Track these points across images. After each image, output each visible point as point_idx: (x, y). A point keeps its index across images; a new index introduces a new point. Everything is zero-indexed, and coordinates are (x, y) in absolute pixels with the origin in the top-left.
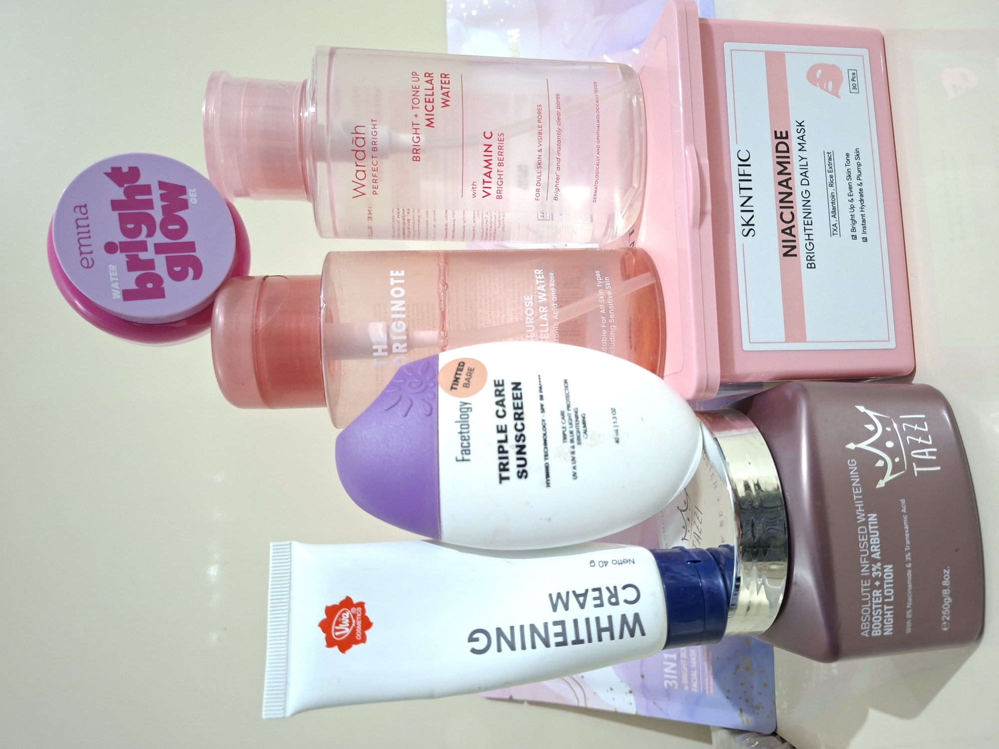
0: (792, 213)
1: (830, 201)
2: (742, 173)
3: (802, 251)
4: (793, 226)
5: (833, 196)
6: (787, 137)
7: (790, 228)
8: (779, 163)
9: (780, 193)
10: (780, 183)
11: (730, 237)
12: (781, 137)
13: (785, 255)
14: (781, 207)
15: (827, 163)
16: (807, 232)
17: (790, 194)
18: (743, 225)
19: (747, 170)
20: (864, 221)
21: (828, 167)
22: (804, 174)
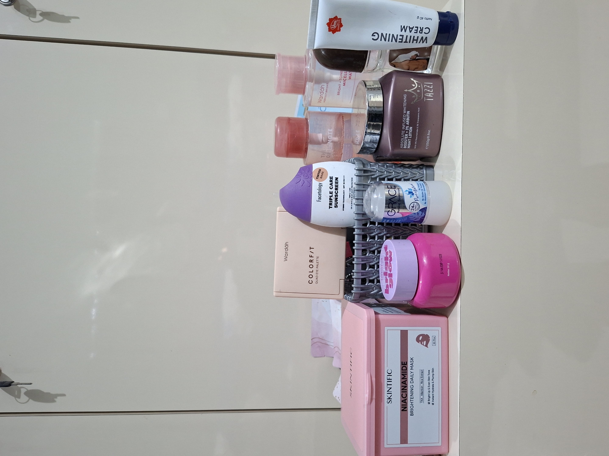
0: (406, 394)
1: (421, 389)
2: (388, 378)
3: (409, 409)
7: (405, 400)
8: (402, 374)
9: (402, 386)
10: (402, 382)
11: (382, 403)
12: (404, 364)
13: (403, 410)
14: (402, 392)
15: (421, 374)
17: (406, 387)
20: (433, 397)
22: (412, 379)
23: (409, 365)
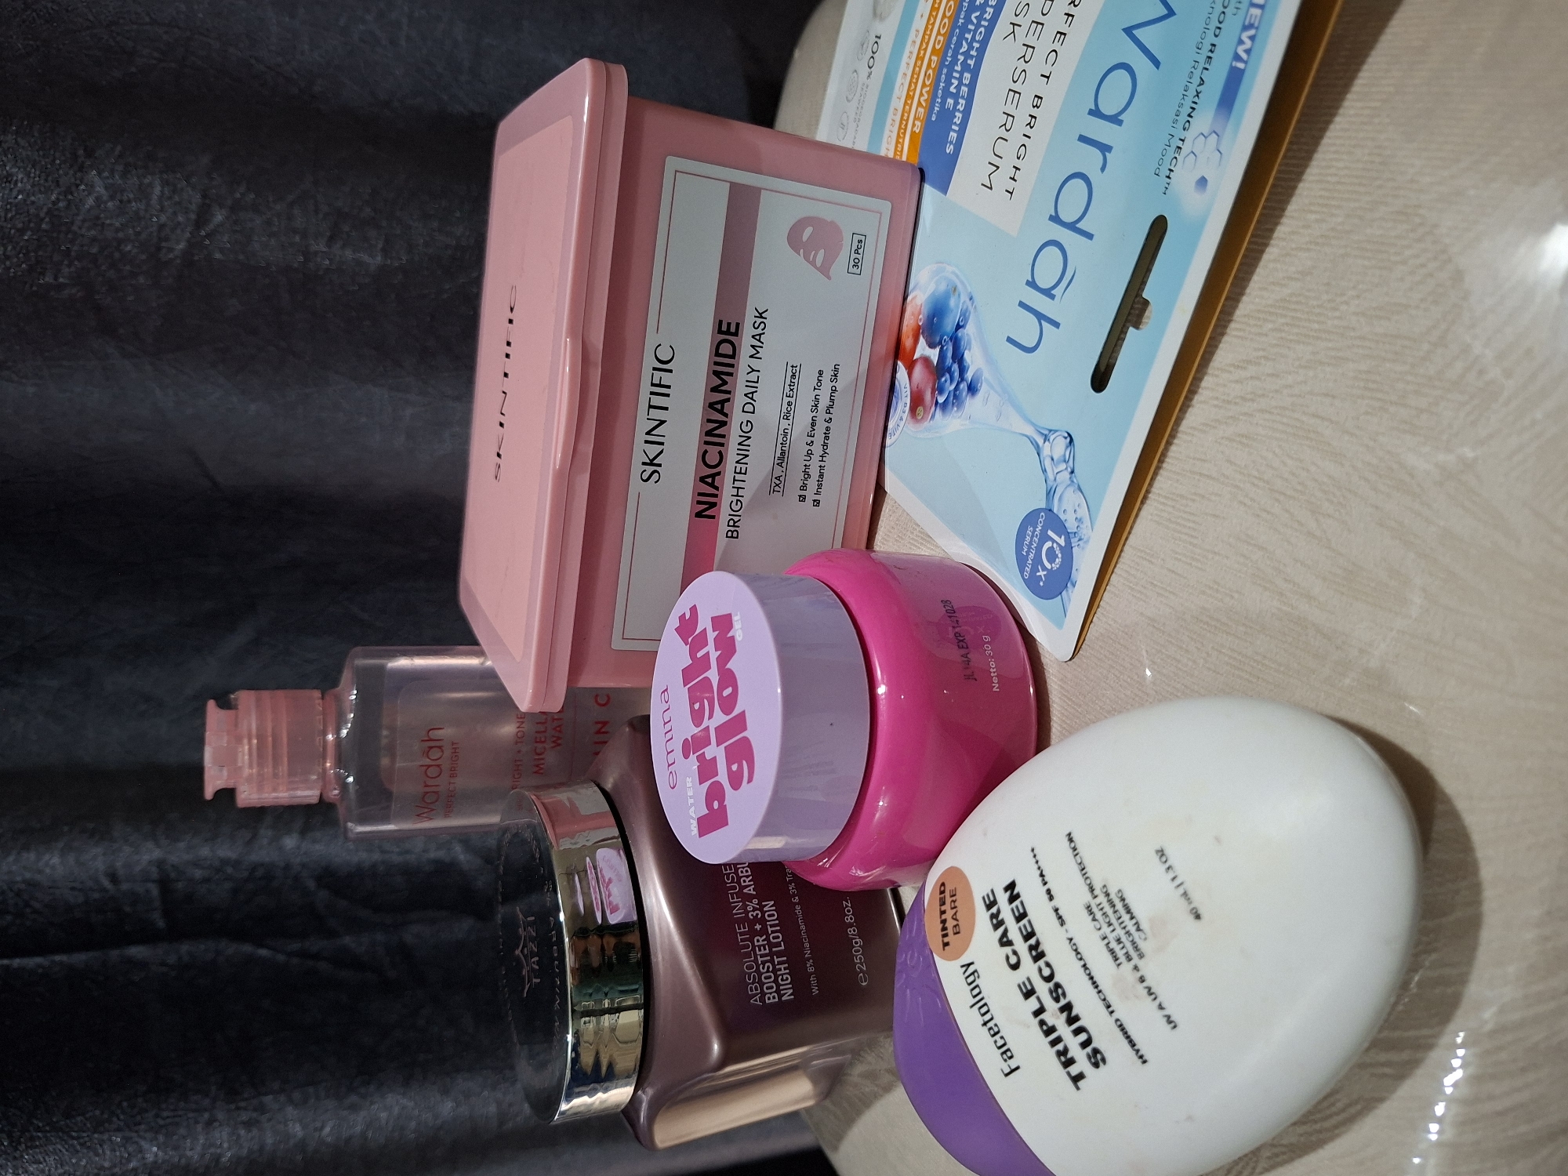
0: (720, 453)
1: (780, 441)
2: (657, 382)
3: (724, 514)
4: (719, 474)
5: (785, 434)
6: (736, 334)
7: (713, 476)
8: (717, 374)
9: (709, 421)
10: (711, 406)
12: (728, 332)
13: (699, 515)
14: (706, 443)
15: (788, 382)
16: (737, 484)
17: (722, 423)
18: (644, 464)
19: (666, 378)
20: (821, 475)
21: (787, 388)
22: (750, 395)
23: (746, 341)
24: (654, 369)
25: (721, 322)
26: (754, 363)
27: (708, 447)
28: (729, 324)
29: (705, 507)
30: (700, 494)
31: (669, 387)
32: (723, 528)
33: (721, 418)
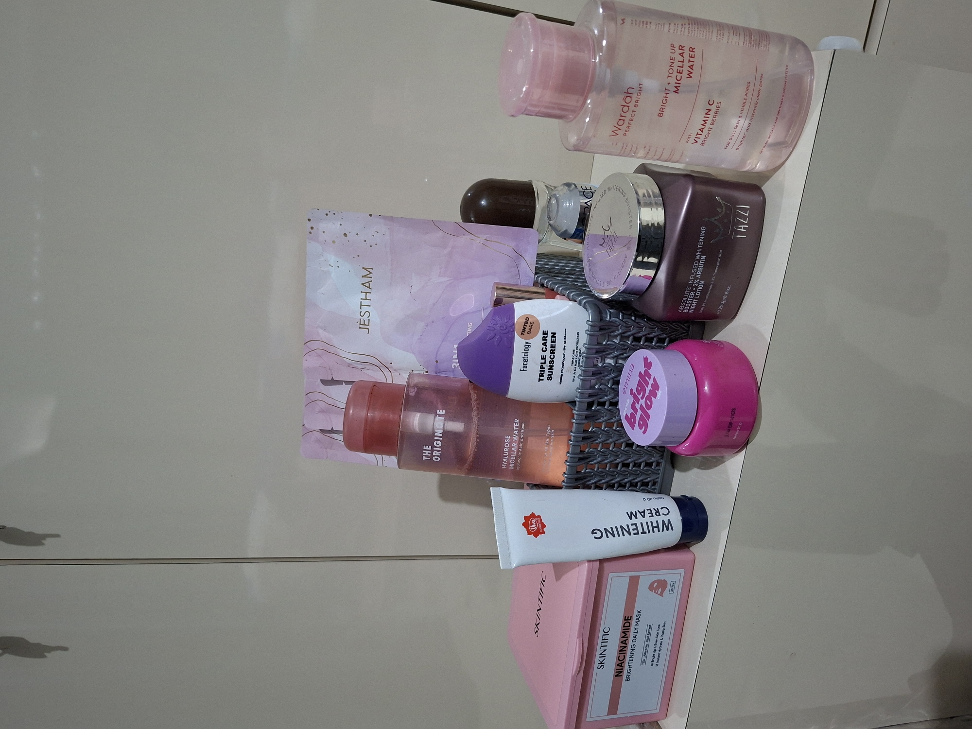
0: (624, 656)
1: (645, 648)
2: (603, 639)
3: (625, 674)
4: (623, 662)
5: (647, 646)
6: (630, 619)
7: (621, 663)
8: (624, 632)
9: (621, 647)
10: (622, 642)
11: (591, 670)
12: (628, 619)
13: (617, 676)
15: (648, 630)
16: (630, 664)
17: (625, 647)
18: (599, 664)
19: (607, 637)
20: (659, 656)
21: (647, 632)
22: (635, 637)
23: (634, 620)
24: (603, 635)
25: (625, 617)
26: (636, 627)
27: (620, 655)
28: (628, 617)
29: (619, 673)
30: (617, 670)
31: (607, 639)
32: (624, 678)
33: (625, 645)
